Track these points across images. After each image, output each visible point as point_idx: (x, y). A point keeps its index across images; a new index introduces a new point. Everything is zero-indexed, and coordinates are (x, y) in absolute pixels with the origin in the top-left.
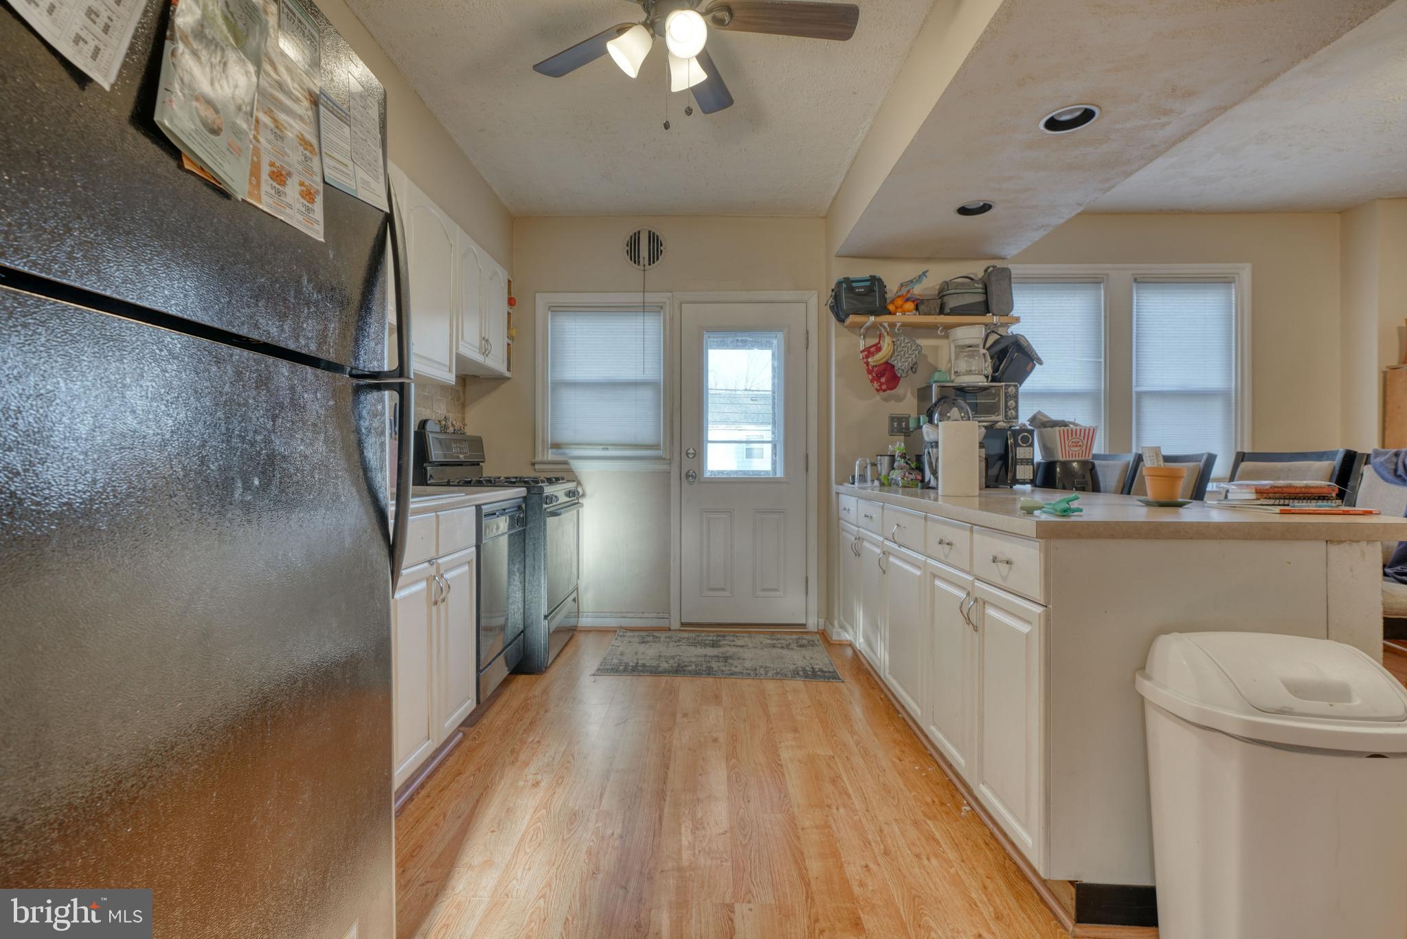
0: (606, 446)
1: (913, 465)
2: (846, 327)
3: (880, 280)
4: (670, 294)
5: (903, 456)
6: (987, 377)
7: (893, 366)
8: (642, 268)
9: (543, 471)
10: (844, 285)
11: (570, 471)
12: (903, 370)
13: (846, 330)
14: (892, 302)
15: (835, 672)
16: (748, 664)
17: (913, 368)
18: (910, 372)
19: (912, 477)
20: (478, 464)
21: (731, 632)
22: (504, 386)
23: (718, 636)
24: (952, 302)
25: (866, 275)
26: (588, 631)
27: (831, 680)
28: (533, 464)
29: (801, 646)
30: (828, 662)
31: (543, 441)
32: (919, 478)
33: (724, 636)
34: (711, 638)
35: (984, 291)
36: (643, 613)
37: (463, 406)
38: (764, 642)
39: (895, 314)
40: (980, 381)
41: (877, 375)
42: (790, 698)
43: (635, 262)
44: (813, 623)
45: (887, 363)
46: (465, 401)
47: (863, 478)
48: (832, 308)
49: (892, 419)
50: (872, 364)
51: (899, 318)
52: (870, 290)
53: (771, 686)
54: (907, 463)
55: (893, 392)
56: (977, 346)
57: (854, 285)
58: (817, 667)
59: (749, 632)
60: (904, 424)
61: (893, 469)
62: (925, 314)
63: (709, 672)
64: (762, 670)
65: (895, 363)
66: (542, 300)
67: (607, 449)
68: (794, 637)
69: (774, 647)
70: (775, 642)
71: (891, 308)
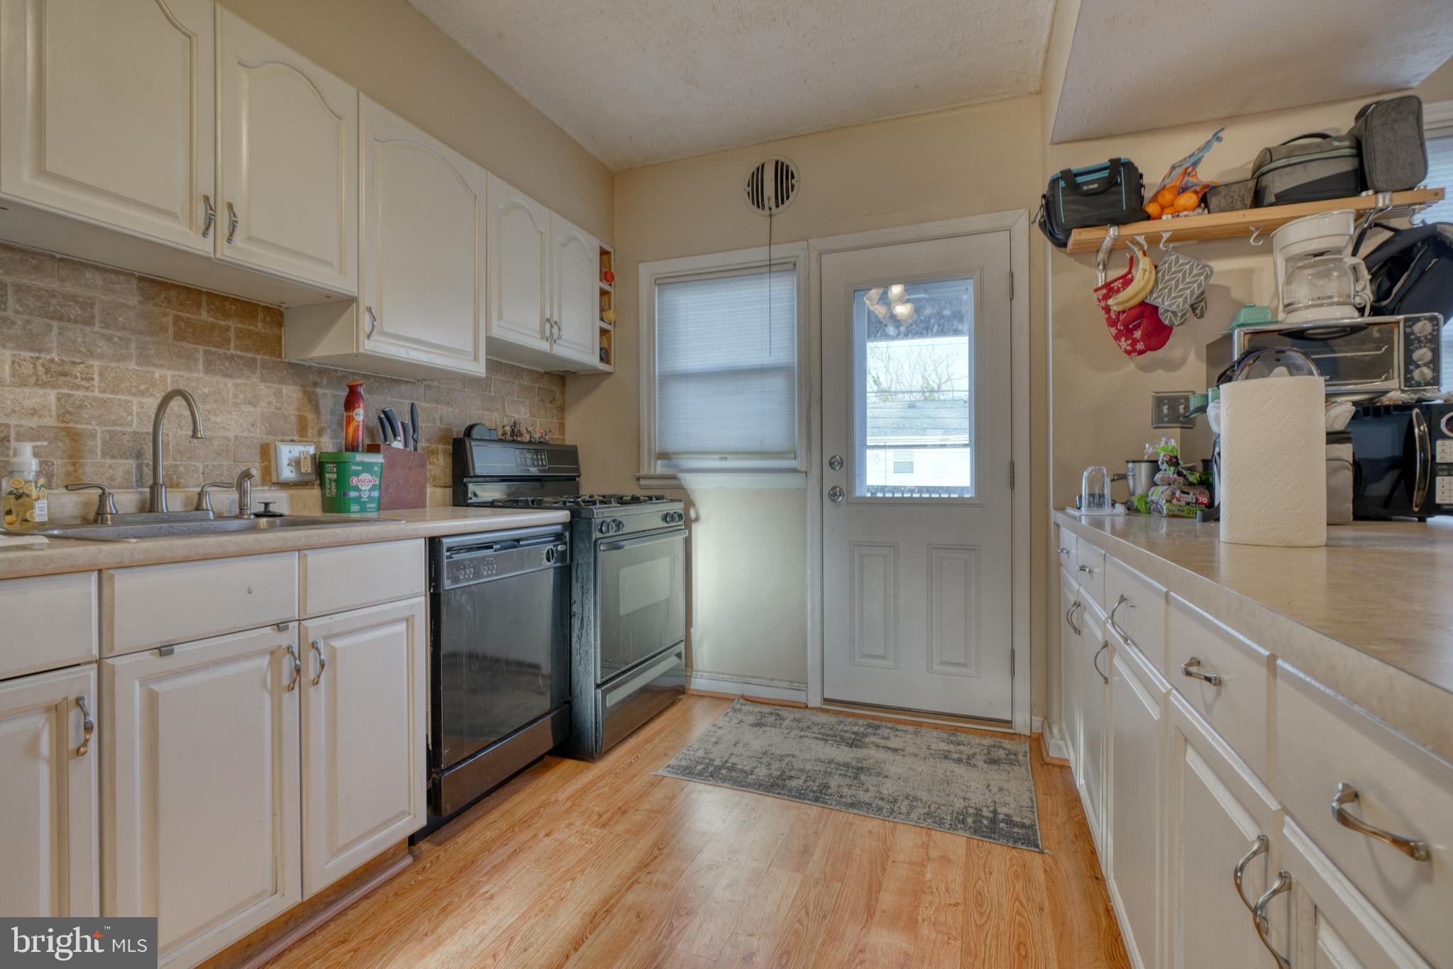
0: (724, 454)
1: (1193, 478)
2: (1071, 255)
3: (1129, 166)
4: (804, 244)
5: (1173, 461)
6: (1361, 310)
7: (1156, 308)
8: (767, 212)
9: (650, 488)
10: (1062, 184)
11: (681, 488)
12: (1174, 313)
13: (1072, 260)
14: (1154, 199)
15: (1031, 827)
16: (888, 788)
17: (1197, 307)
18: (1190, 314)
19: (1190, 498)
20: (575, 480)
21: (890, 720)
22: (606, 383)
23: (869, 726)
24: (1278, 183)
25: (1103, 160)
26: (701, 696)
27: (1019, 845)
28: (638, 479)
29: (993, 761)
30: (1026, 802)
31: (649, 450)
32: (1205, 500)
33: (878, 727)
34: (856, 729)
35: (1354, 151)
36: (772, 679)
37: (562, 409)
38: (934, 747)
39: (1159, 217)
40: (1346, 315)
41: (1126, 326)
42: (929, 876)
43: (758, 207)
44: (1023, 721)
45: (1143, 304)
46: (564, 403)
47: (1097, 500)
48: (1043, 225)
49: (1159, 401)
50: (1115, 308)
51: (1166, 224)
52: (1110, 184)
53: (907, 840)
54: (1180, 474)
55: (1160, 353)
56: (1339, 251)
57: (1080, 180)
58: (1003, 810)
59: (920, 724)
60: (1182, 407)
61: (1155, 484)
62: (1222, 210)
63: (819, 795)
64: (906, 802)
65: (1158, 302)
66: (645, 273)
67: (726, 458)
68: (987, 741)
69: (946, 757)
70: (952, 747)
71: (1152, 209)
